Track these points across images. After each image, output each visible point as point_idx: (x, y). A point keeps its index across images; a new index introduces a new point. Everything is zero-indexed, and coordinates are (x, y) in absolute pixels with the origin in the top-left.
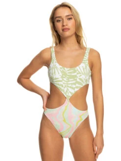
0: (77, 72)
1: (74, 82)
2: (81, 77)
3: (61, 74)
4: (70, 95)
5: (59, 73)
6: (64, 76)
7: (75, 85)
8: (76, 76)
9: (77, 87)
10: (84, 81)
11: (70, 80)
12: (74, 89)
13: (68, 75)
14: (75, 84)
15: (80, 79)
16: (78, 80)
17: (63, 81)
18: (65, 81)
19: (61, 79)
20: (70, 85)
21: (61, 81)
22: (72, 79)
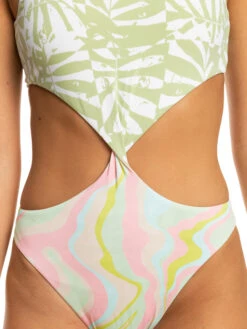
0: (169, 7)
1: (155, 60)
2: (190, 35)
3: (81, 30)
4: (137, 131)
5: (69, 28)
6: (99, 37)
7: (161, 77)
8: (160, 31)
9: (169, 89)
10: (206, 56)
11: (133, 51)
12: (152, 96)
13: (120, 30)
14: (157, 72)
15: (186, 45)
16: (175, 50)
17: (97, 66)
18: (105, 62)
19: (84, 56)
20: (133, 81)
21: (85, 65)
22: (143, 49)
